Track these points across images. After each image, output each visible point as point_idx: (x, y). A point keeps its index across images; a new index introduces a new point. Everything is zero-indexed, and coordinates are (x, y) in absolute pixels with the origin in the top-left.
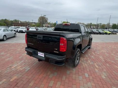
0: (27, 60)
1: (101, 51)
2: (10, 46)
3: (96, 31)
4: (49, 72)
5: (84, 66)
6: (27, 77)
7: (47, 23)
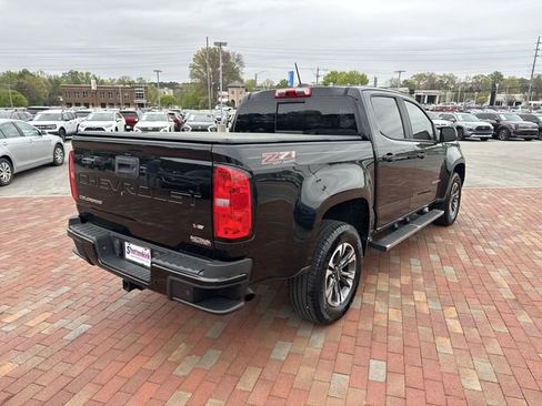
0: (84, 285)
1: (513, 240)
2: (22, 213)
3: (521, 122)
4: (183, 346)
5: (381, 320)
6: (62, 368)
7: (237, 83)
